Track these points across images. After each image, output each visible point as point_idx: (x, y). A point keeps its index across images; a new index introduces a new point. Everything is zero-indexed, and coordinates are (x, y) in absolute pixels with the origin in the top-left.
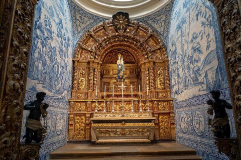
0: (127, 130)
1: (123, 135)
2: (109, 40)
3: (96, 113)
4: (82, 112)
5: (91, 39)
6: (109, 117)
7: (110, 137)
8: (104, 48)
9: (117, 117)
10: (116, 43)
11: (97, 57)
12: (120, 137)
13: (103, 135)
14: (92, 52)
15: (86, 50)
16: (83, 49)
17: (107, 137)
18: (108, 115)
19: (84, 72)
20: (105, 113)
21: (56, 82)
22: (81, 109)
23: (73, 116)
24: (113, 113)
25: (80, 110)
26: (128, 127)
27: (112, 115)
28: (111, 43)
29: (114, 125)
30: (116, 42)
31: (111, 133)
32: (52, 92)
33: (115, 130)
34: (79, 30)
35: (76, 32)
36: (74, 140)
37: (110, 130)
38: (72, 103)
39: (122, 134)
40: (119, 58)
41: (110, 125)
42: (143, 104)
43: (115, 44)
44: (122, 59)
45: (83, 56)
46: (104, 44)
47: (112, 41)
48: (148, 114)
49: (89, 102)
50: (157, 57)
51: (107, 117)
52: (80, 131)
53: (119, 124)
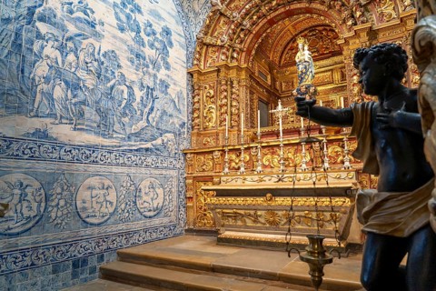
0: (280, 213)
1: (274, 225)
2: (257, 12)
3: (226, 175)
4: (206, 174)
5: (223, 19)
6: (250, 183)
7: (246, 228)
8: (250, 32)
9: (268, 182)
10: (277, 12)
11: (235, 55)
12: (267, 229)
13: (231, 222)
14: (222, 47)
15: (213, 46)
16: (208, 45)
17: (240, 227)
18: (249, 178)
19: (212, 92)
20: (242, 174)
21: (126, 120)
22: (204, 167)
23: (191, 181)
24: (259, 173)
25: (204, 170)
26: (281, 208)
27: (256, 178)
28: (265, 16)
29: (250, 200)
30: (276, 10)
31: (247, 220)
32: (112, 137)
33: (252, 212)
34: (197, 9)
35: (191, 15)
36: (196, 228)
37: (242, 212)
38: (189, 156)
39: (271, 223)
40: (300, 46)
41: (240, 200)
42: (339, 149)
43: (273, 15)
44: (306, 48)
45: (210, 61)
46: (247, 23)
47: (264, 10)
48: (344, 175)
49: (217, 153)
50: (382, 14)
51: (246, 182)
52: (205, 210)
53: (260, 200)
